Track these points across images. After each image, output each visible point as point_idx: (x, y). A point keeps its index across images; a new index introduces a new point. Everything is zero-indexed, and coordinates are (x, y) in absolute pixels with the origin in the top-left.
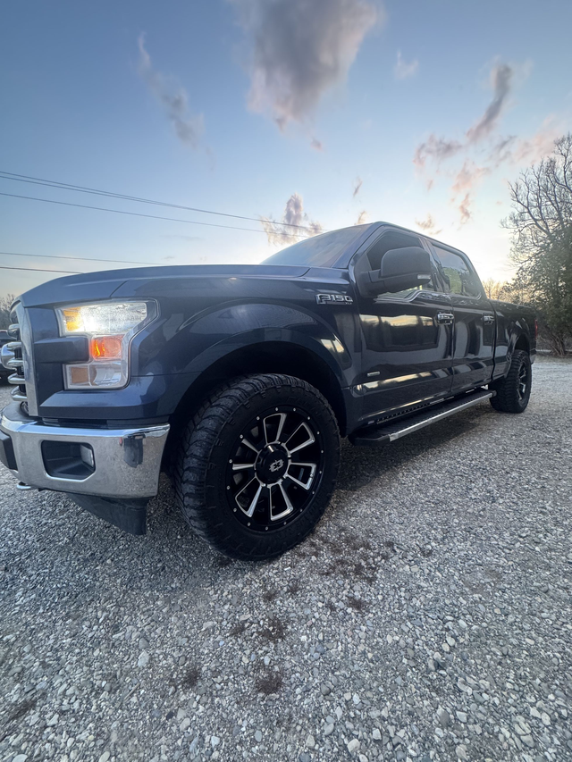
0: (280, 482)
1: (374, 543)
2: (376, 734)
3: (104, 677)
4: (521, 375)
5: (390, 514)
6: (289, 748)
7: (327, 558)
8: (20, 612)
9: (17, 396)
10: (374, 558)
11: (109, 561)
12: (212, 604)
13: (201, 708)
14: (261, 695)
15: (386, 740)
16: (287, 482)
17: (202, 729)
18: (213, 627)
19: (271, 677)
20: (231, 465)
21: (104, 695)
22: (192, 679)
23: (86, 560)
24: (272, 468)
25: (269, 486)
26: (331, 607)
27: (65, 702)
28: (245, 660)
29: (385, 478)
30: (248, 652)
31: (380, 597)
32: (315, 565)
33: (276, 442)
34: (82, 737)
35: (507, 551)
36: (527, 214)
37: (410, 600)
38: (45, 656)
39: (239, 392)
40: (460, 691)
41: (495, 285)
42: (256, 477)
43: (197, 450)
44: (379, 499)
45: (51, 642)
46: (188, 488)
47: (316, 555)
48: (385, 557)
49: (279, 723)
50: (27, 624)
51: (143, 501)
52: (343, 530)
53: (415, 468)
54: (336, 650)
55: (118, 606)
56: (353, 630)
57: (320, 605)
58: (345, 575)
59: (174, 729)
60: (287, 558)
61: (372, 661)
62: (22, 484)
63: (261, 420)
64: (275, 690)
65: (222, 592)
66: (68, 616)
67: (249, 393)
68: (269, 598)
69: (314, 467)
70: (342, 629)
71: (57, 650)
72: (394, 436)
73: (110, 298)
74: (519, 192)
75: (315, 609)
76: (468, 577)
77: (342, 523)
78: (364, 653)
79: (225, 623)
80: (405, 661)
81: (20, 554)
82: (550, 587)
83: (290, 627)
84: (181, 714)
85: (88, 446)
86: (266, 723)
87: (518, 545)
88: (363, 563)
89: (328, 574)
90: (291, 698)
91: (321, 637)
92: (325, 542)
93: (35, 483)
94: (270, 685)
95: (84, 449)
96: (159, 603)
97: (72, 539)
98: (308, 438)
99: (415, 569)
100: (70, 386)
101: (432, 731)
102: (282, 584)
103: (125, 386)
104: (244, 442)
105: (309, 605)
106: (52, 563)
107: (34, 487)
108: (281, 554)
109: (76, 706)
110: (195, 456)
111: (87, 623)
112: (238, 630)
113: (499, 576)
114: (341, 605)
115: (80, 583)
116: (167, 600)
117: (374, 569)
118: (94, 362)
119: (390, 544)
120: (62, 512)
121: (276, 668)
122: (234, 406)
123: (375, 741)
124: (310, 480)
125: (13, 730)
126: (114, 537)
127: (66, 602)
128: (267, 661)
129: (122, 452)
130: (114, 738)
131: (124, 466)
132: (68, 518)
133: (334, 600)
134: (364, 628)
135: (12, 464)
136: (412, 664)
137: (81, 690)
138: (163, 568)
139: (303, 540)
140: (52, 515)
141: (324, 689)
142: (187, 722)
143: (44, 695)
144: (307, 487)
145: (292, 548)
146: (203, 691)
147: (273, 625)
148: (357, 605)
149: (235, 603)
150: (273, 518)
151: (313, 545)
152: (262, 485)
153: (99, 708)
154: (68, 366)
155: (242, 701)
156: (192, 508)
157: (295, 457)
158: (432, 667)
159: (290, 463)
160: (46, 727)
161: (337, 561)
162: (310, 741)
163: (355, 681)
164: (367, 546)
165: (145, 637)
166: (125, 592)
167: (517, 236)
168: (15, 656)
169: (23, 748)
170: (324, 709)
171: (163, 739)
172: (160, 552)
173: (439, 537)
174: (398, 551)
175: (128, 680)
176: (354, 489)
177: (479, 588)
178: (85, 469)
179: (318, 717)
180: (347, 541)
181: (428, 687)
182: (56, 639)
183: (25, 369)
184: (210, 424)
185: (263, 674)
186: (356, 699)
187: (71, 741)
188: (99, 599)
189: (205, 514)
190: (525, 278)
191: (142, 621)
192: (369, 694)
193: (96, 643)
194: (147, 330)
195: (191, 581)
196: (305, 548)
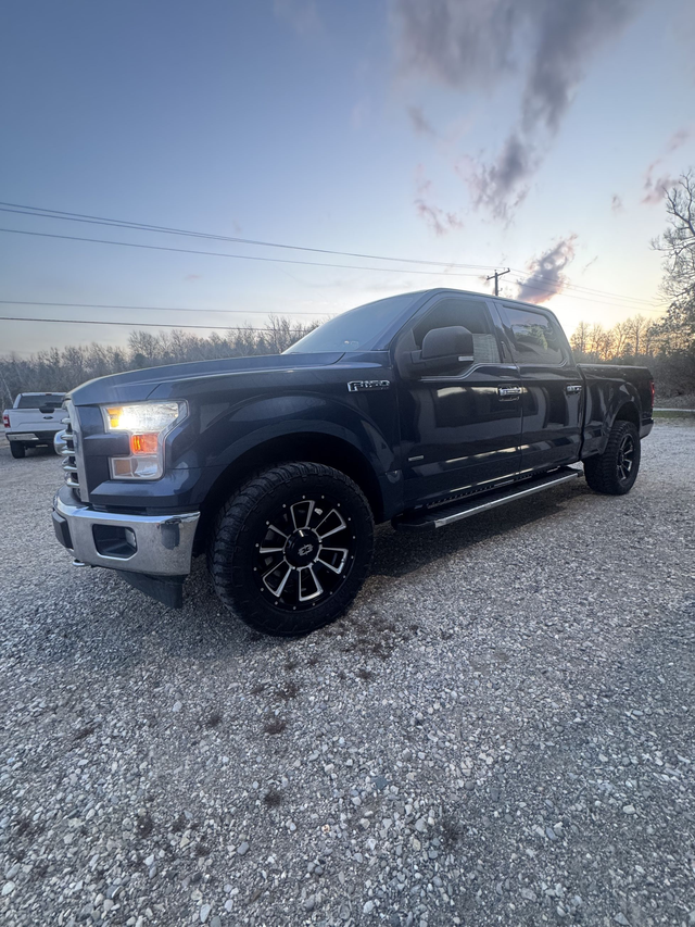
0: (310, 566)
1: (399, 626)
2: (349, 762)
3: (145, 717)
4: (625, 451)
5: (426, 600)
6: (280, 767)
7: (351, 638)
8: (79, 669)
9: (67, 467)
10: (394, 639)
11: (153, 633)
12: (239, 670)
13: (219, 740)
14: (266, 734)
15: (355, 766)
16: (317, 566)
17: (217, 753)
18: (238, 687)
19: (278, 723)
20: (259, 548)
21: (145, 728)
22: (214, 722)
23: (134, 631)
24: (301, 553)
25: (299, 569)
26: (342, 676)
27: (116, 731)
28: (260, 711)
29: (434, 565)
30: (263, 706)
31: (388, 671)
32: (339, 643)
33: (306, 527)
34: (128, 752)
35: (525, 637)
36: (688, 230)
37: (415, 674)
38: (100, 701)
39: (264, 482)
40: (428, 740)
41: (645, 323)
42: (285, 560)
43: (225, 535)
44: (421, 586)
45: (104, 691)
46: (218, 569)
47: (342, 634)
48: (406, 639)
49: (276, 752)
50: (85, 678)
51: (180, 579)
52: (375, 613)
53: (470, 556)
54: (337, 708)
55: (160, 668)
56: (355, 695)
57: (333, 674)
58: (363, 652)
59: (196, 752)
60: (314, 636)
61: (364, 717)
62: (77, 561)
63: (288, 507)
64: (279, 732)
65: (250, 661)
66: (118, 674)
67: (274, 483)
68: (290, 667)
69: (346, 552)
70: (347, 693)
71: (109, 697)
72: (440, 523)
73: (146, 400)
74: (678, 200)
75: (327, 677)
76: (477, 658)
77: (376, 607)
78: (360, 711)
79: (248, 684)
80: (392, 718)
81: (77, 625)
82: (550, 669)
83: (302, 690)
84: (203, 743)
85: (132, 530)
86: (266, 752)
87: (539, 633)
88: (383, 643)
89: (347, 651)
90: (290, 738)
91: (326, 698)
92: (354, 623)
93: (88, 560)
94: (277, 728)
95: (128, 532)
96: (194, 667)
97: (122, 613)
98: (340, 524)
99: (430, 649)
100: (115, 477)
101: (394, 763)
102: (305, 657)
103: (161, 478)
104: (271, 527)
105: (324, 674)
106: (105, 633)
107: (87, 564)
108: (309, 633)
109: (124, 734)
110: (223, 540)
111: (133, 680)
112: (258, 690)
113: (506, 658)
114: (352, 675)
115: (128, 649)
116: (202, 666)
117: (392, 648)
118: (135, 455)
119: (414, 628)
120: (113, 589)
121: (284, 718)
122: (259, 495)
123: (348, 767)
124: (342, 564)
125: (77, 746)
126: (160, 613)
127: (117, 664)
128: (277, 712)
129: (159, 535)
130: (151, 754)
131: (162, 548)
132: (119, 594)
133: (346, 671)
134: (365, 693)
135: (68, 543)
136: (397, 720)
137: (127, 724)
138: (201, 641)
139: (333, 621)
140: (104, 591)
141: (318, 732)
142: (207, 748)
143: (100, 725)
144: (338, 571)
145: (321, 628)
146: (221, 729)
147: (289, 687)
148: (365, 676)
149: (259, 670)
150: (302, 599)
151: (342, 626)
152: (292, 568)
153: (141, 736)
154: (113, 459)
155: (251, 738)
156: (221, 585)
157: (326, 542)
158: (412, 723)
159: (321, 547)
160: (101, 745)
161: (360, 641)
162: (297, 763)
163: (345, 729)
164: (392, 629)
165: (180, 692)
166: (166, 658)
167: (672, 261)
168: (76, 700)
169: (86, 755)
170: (313, 746)
171: (188, 757)
172: (200, 627)
173: (465, 623)
174: (419, 634)
175: (164, 720)
176: (398, 576)
177: (483, 668)
178: (129, 550)
179: (308, 749)
180: (375, 624)
181: (404, 736)
182: (108, 690)
183: (75, 442)
184: (236, 511)
185: (272, 721)
186: (342, 741)
187: (119, 754)
188: (144, 662)
189: (232, 591)
190: (678, 318)
191: (179, 680)
192: (353, 738)
193: (140, 694)
194: (181, 426)
195: (224, 651)
196: (333, 628)
